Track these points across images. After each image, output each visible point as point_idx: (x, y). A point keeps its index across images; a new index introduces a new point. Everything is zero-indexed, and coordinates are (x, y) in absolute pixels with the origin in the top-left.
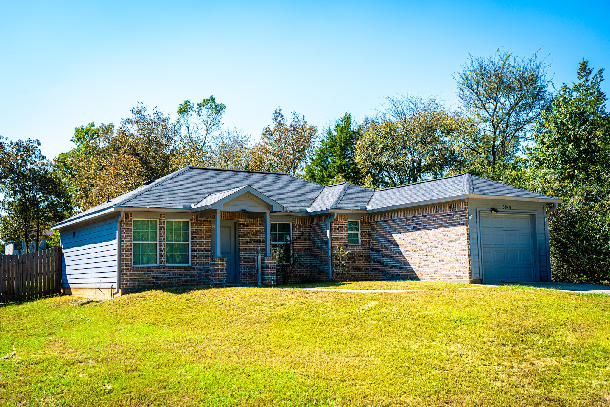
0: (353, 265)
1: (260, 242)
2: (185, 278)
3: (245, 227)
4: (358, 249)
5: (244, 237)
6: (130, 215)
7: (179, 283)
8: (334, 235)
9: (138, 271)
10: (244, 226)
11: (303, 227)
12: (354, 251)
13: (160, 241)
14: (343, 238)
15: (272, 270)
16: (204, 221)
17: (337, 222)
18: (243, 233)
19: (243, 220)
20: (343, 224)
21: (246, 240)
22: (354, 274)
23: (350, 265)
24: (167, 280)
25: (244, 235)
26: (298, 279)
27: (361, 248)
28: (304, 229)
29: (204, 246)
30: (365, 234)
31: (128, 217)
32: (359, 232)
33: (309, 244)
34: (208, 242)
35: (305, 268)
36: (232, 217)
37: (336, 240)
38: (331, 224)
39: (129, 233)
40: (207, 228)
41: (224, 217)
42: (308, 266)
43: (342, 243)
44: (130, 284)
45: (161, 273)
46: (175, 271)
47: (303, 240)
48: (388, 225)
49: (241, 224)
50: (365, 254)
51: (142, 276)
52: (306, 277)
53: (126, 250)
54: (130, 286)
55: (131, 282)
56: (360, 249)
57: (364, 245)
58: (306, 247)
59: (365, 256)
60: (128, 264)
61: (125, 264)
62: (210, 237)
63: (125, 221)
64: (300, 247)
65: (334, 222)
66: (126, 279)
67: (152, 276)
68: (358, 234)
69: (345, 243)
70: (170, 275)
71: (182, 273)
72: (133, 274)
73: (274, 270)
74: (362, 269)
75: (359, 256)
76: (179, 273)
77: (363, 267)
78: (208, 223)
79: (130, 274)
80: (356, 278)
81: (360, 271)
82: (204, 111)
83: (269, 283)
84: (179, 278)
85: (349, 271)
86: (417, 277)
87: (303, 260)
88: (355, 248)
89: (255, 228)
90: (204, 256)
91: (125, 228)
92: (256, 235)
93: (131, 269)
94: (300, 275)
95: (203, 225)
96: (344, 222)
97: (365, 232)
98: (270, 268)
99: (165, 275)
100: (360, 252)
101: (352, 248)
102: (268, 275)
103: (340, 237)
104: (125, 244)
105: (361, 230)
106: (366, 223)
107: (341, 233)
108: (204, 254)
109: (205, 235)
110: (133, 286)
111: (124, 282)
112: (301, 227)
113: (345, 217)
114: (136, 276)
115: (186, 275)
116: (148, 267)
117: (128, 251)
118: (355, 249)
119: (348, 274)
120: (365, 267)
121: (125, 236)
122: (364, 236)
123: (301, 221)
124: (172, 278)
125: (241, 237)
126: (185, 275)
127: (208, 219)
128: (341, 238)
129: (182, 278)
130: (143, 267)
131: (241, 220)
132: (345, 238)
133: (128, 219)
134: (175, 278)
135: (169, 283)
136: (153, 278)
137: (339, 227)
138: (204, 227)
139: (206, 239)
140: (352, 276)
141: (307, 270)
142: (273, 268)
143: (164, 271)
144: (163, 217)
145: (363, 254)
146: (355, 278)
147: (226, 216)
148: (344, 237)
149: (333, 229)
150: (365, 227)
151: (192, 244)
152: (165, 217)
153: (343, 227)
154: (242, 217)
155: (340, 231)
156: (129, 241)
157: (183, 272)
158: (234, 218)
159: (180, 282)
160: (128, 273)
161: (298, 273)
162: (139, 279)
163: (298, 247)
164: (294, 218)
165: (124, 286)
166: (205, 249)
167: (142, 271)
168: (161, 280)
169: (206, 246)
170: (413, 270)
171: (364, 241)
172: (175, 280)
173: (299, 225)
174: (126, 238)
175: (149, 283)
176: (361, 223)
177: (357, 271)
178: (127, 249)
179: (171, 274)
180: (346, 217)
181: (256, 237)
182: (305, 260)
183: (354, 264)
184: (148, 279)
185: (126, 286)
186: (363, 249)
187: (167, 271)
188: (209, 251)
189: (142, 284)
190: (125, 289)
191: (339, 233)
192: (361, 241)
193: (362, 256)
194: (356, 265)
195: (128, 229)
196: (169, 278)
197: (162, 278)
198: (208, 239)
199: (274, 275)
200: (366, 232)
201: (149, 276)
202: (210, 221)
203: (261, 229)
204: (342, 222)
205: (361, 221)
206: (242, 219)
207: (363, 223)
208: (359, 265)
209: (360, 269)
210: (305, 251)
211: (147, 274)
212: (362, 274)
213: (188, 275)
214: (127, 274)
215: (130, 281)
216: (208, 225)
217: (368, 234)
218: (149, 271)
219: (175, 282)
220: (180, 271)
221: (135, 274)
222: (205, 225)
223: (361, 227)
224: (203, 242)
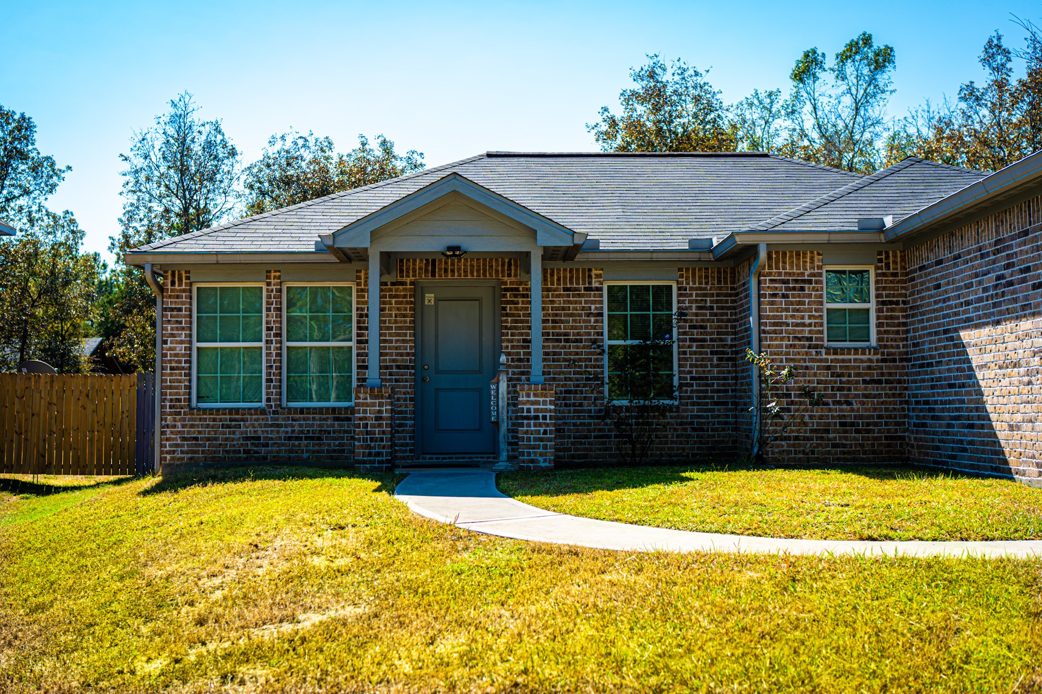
0: (842, 410)
1: (567, 341)
2: (335, 439)
3: (520, 300)
4: (862, 361)
5: (516, 328)
6: (184, 275)
7: (318, 452)
8: (768, 317)
9: (205, 420)
10: (516, 296)
11: (712, 295)
12: (847, 367)
13: (267, 342)
14: (804, 325)
15: (540, 425)
16: (393, 284)
17: (780, 274)
18: (513, 315)
19: (513, 279)
20: (804, 281)
21: (522, 334)
22: (846, 438)
23: (830, 410)
24: (283, 445)
25: (516, 322)
26: (693, 449)
27: (875, 357)
28: (717, 302)
29: (391, 355)
30: (892, 310)
31: (180, 280)
32: (872, 306)
33: (731, 346)
34: (404, 341)
35: (718, 416)
36: (478, 271)
37: (775, 332)
38: (759, 282)
39: (181, 322)
40: (401, 303)
41: (453, 271)
42: (730, 410)
43: (799, 339)
44: (182, 452)
45: (266, 425)
46: (308, 419)
47: (712, 333)
48: (942, 277)
49: (506, 290)
50: (890, 374)
51: (216, 433)
52: (723, 442)
53: (174, 365)
54: (183, 459)
55: (186, 448)
56: (870, 360)
57: (885, 347)
58: (723, 353)
59: (887, 382)
60: (179, 400)
61: (171, 400)
62: (409, 328)
63: (172, 291)
64: (701, 353)
65: (770, 274)
66: (173, 439)
67: (242, 433)
68: (868, 310)
69: (810, 339)
70: (293, 431)
71: (328, 426)
72: (192, 426)
73: (548, 425)
74: (876, 424)
75: (864, 382)
76: (320, 426)
77: (879, 417)
78: (404, 290)
79: (183, 426)
80: (854, 452)
81: (868, 431)
82: (849, 68)
83: (532, 461)
84: (319, 439)
85: (827, 431)
86: (1006, 462)
87: (712, 391)
88: (852, 357)
89: (552, 302)
90: (390, 380)
91: (172, 310)
92: (554, 321)
93: (185, 413)
94: (702, 437)
95: (391, 296)
96: (807, 273)
97: (891, 303)
98: (537, 418)
99: (278, 432)
100: (869, 368)
101: (840, 357)
102: (529, 439)
103: (790, 321)
104: (170, 349)
105: (877, 296)
106: (895, 275)
107: (798, 311)
108: (391, 374)
109: (396, 322)
110: (191, 459)
111: (168, 448)
112: (705, 295)
113: (812, 259)
114: (200, 432)
115: (340, 432)
116: (231, 410)
117: (178, 368)
118: (850, 361)
119: (822, 438)
120: (890, 417)
121: (172, 329)
122: (886, 318)
123: (707, 277)
124: (297, 438)
125: (506, 328)
126: (334, 431)
127: (404, 279)
128: (797, 325)
129: (327, 438)
130: (218, 410)
131: (506, 278)
132: (810, 325)
133: (180, 285)
134: (307, 438)
135: (291, 451)
136: (247, 439)
137: (787, 289)
138: (393, 300)
139: (398, 335)
140: (835, 446)
141: (726, 423)
142: (544, 418)
143: (277, 420)
144: (275, 278)
145: (882, 374)
146: (849, 453)
147: (459, 270)
148: (807, 321)
149: (764, 296)
150: (893, 289)
151: (358, 348)
152: (279, 278)
153: (802, 289)
154: (509, 269)
155: (792, 303)
156: (182, 342)
157: (329, 423)
158: (485, 275)
159: (323, 451)
160: (179, 424)
161: (694, 429)
162: (208, 439)
163: (695, 353)
164: (680, 270)
165: (168, 457)
166: (394, 361)
167: (214, 420)
168: (267, 445)
169: (397, 354)
170: (995, 435)
171: (886, 332)
172: (307, 445)
173: (701, 289)
174: (172, 335)
175: (234, 452)
176: (877, 275)
177: (857, 431)
178: (177, 362)
179: (297, 428)
180: (816, 258)
181: (554, 328)
182: (718, 391)
183: (844, 407)
184: (233, 440)
185: (172, 459)
186: (883, 360)
187: (284, 419)
188: (407, 367)
189: (215, 452)
190: (169, 465)
191: (787, 310)
192: (879, 333)
193: (879, 382)
194: (852, 410)
195: (180, 310)
196: (290, 439)
197: (272, 439)
198: (405, 335)
199: (549, 440)
200: (897, 303)
201: (234, 433)
202: (412, 283)
203: (570, 302)
204: (803, 274)
205: (877, 268)
206: (509, 275)
207: (884, 275)
208: (866, 410)
209: (868, 424)
210: (718, 366)
211: (228, 427)
212: (875, 439)
213: (346, 432)
214: (175, 426)
215: (183, 446)
216: (405, 296)
217: (903, 310)
218: (235, 420)
219: (307, 451)
220: (320, 419)
221: (198, 426)
222: (396, 296)
223: (877, 289)
224: (391, 341)
